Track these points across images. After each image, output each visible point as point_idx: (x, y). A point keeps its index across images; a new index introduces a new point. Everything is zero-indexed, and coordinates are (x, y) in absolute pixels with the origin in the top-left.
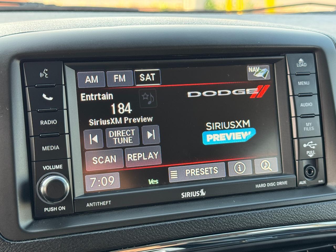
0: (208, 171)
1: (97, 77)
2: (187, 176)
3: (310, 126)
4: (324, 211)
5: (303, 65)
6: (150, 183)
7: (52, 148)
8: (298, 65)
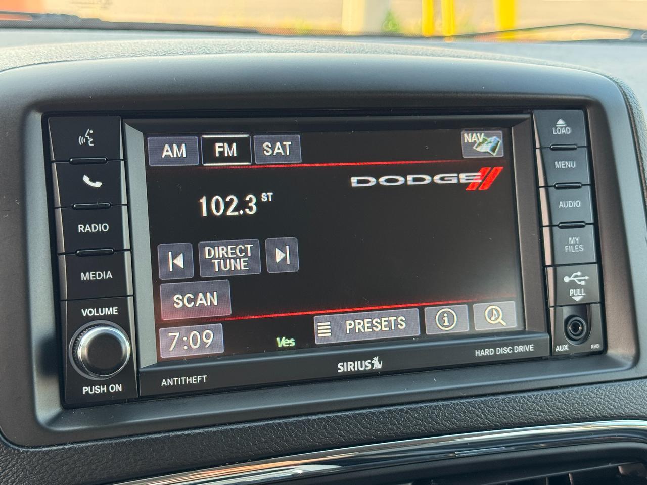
0: (386, 323)
1: (183, 146)
2: (348, 332)
3: (576, 244)
4: (600, 401)
5: (565, 132)
6: (280, 345)
7: (99, 275)
8: (556, 132)
